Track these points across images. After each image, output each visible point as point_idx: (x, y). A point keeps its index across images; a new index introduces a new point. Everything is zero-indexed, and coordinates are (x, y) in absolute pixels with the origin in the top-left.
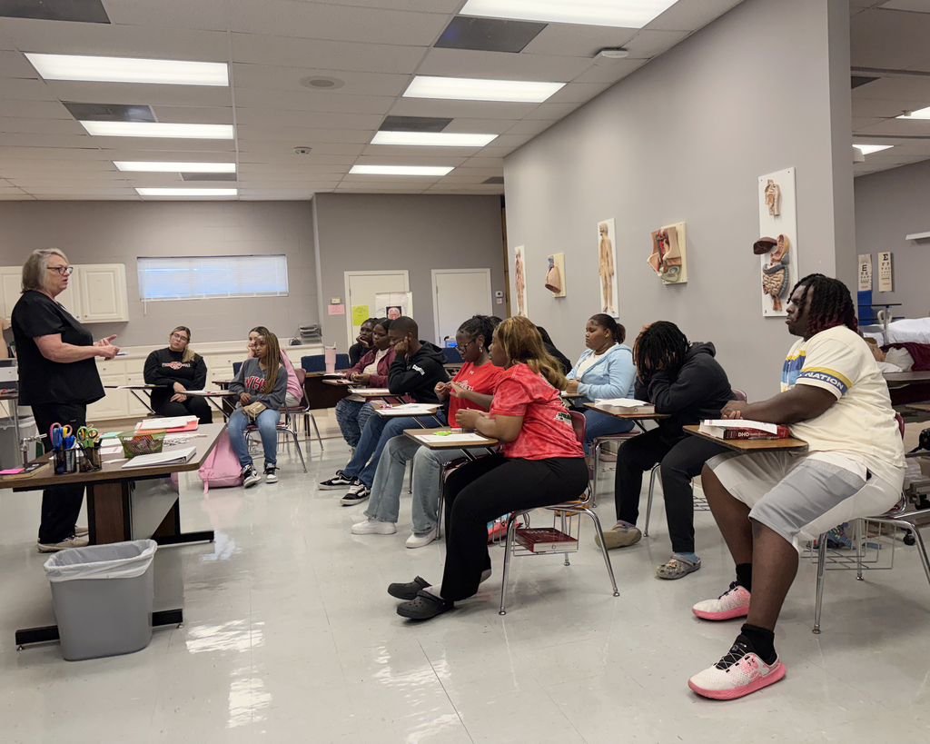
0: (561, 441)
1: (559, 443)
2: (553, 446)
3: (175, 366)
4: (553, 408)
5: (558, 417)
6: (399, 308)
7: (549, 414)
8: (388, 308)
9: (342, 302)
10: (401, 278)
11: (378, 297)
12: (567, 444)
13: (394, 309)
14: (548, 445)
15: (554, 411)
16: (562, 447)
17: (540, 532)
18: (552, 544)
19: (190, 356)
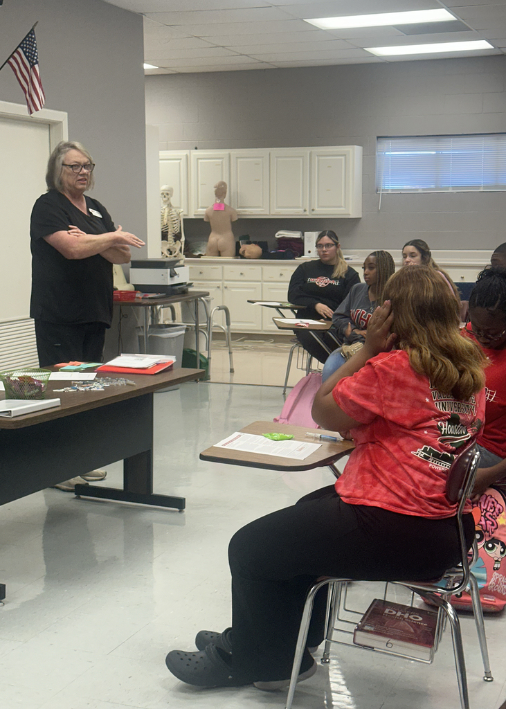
3: (322, 282)
17: (406, 616)
18: (386, 639)
19: (340, 271)
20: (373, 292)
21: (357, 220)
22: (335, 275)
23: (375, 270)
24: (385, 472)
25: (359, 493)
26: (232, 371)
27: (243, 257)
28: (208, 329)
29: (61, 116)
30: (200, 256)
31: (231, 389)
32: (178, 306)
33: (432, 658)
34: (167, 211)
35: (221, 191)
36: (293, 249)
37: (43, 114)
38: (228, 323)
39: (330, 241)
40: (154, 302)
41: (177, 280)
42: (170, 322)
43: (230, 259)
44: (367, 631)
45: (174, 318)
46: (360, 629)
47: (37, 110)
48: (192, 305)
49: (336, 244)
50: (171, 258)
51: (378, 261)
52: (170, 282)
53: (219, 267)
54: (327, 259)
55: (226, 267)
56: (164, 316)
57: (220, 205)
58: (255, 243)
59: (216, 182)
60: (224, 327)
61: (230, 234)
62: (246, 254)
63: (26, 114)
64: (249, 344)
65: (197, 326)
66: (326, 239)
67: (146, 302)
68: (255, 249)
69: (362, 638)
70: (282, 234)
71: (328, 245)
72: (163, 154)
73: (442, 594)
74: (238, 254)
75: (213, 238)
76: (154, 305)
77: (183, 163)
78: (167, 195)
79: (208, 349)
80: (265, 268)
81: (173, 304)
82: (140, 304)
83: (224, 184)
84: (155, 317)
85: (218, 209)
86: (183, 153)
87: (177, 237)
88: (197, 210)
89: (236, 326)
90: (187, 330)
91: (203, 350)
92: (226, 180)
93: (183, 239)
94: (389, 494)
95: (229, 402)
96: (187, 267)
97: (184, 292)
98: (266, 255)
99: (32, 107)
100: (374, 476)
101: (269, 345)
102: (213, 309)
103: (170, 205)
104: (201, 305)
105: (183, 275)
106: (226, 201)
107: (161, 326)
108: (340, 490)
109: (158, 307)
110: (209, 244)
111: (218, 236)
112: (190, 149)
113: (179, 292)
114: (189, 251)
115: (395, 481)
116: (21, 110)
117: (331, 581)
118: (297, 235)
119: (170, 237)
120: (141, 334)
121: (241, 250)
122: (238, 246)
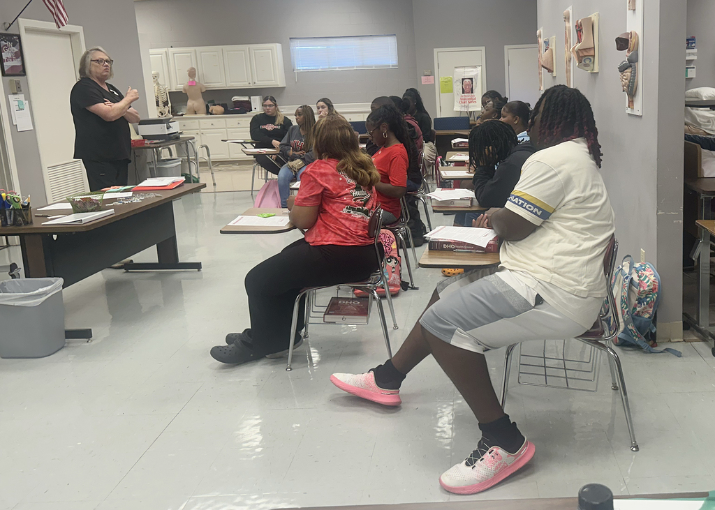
0: (341, 230)
1: (338, 232)
2: (333, 235)
3: (269, 127)
4: (342, 203)
5: (345, 211)
6: (471, 79)
7: (337, 207)
8: (463, 80)
9: (432, 74)
10: (479, 54)
11: (457, 70)
12: (347, 234)
13: (467, 80)
14: (330, 233)
15: (343, 206)
16: (341, 236)
17: (351, 303)
18: (342, 316)
19: (280, 120)
20: (303, 129)
21: (283, 88)
22: (277, 123)
23: (302, 116)
24: (331, 225)
25: (319, 239)
26: (214, 184)
27: (211, 114)
28: (196, 159)
29: (78, 29)
30: (182, 115)
31: (215, 195)
32: (173, 147)
33: (367, 321)
34: (156, 87)
35: (192, 73)
36: (244, 107)
37: (67, 28)
38: (209, 155)
39: (272, 103)
40: (156, 145)
41: (171, 131)
42: (169, 158)
43: (204, 116)
44: (331, 314)
45: (171, 155)
46: (326, 313)
47: (63, 25)
48: (184, 146)
49: (276, 105)
50: (163, 118)
51: (303, 110)
52: (167, 132)
53: (197, 121)
54: (270, 113)
55: (201, 120)
56: (165, 154)
57: (192, 82)
58: (219, 105)
59: (189, 68)
60: (207, 158)
61: (201, 100)
62: (214, 112)
63: (56, 28)
64: (222, 167)
65: (188, 159)
66: (269, 102)
67: (152, 146)
68: (220, 109)
69: (328, 318)
70: (236, 98)
71: (270, 105)
72: (151, 51)
73: (370, 287)
74: (208, 112)
75: (190, 103)
76: (157, 148)
77: (164, 56)
78: (156, 77)
79: (197, 172)
80: (227, 119)
81: (170, 146)
82: (149, 148)
83: (194, 69)
84: (159, 154)
85: (192, 84)
86: (164, 50)
87: (166, 104)
88: (177, 86)
89: (214, 157)
90: (182, 161)
91: (194, 173)
92: (194, 66)
93: (170, 105)
94: (337, 236)
95: (215, 204)
96: (177, 123)
97: (178, 138)
98: (227, 112)
99: (59, 23)
100: (326, 228)
101: (235, 167)
102: (198, 147)
103: (158, 84)
104: (189, 145)
105: (175, 127)
106: (196, 79)
107: (164, 160)
108: (307, 240)
109: (160, 149)
110: (188, 107)
111: (194, 102)
112: (168, 47)
113: (173, 138)
114: (174, 112)
115: (338, 229)
116: (52, 26)
117: (307, 291)
118: (246, 99)
119: (160, 103)
120: (151, 166)
121: (210, 110)
122: (207, 108)
